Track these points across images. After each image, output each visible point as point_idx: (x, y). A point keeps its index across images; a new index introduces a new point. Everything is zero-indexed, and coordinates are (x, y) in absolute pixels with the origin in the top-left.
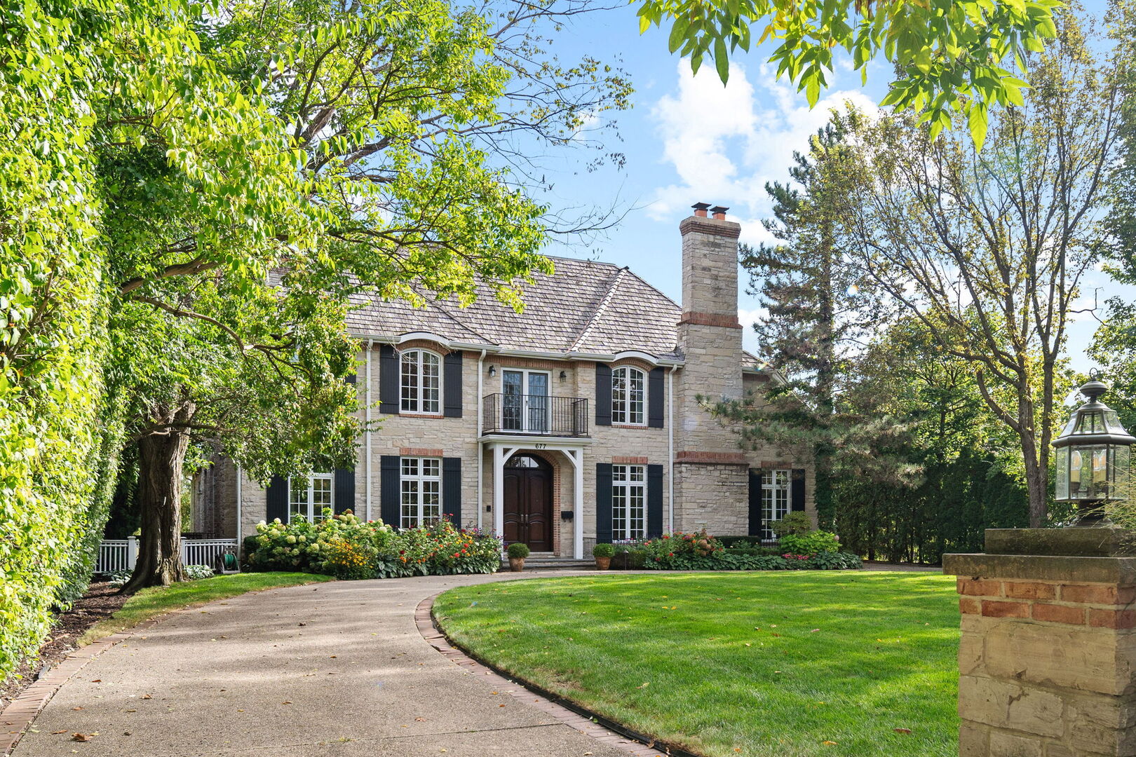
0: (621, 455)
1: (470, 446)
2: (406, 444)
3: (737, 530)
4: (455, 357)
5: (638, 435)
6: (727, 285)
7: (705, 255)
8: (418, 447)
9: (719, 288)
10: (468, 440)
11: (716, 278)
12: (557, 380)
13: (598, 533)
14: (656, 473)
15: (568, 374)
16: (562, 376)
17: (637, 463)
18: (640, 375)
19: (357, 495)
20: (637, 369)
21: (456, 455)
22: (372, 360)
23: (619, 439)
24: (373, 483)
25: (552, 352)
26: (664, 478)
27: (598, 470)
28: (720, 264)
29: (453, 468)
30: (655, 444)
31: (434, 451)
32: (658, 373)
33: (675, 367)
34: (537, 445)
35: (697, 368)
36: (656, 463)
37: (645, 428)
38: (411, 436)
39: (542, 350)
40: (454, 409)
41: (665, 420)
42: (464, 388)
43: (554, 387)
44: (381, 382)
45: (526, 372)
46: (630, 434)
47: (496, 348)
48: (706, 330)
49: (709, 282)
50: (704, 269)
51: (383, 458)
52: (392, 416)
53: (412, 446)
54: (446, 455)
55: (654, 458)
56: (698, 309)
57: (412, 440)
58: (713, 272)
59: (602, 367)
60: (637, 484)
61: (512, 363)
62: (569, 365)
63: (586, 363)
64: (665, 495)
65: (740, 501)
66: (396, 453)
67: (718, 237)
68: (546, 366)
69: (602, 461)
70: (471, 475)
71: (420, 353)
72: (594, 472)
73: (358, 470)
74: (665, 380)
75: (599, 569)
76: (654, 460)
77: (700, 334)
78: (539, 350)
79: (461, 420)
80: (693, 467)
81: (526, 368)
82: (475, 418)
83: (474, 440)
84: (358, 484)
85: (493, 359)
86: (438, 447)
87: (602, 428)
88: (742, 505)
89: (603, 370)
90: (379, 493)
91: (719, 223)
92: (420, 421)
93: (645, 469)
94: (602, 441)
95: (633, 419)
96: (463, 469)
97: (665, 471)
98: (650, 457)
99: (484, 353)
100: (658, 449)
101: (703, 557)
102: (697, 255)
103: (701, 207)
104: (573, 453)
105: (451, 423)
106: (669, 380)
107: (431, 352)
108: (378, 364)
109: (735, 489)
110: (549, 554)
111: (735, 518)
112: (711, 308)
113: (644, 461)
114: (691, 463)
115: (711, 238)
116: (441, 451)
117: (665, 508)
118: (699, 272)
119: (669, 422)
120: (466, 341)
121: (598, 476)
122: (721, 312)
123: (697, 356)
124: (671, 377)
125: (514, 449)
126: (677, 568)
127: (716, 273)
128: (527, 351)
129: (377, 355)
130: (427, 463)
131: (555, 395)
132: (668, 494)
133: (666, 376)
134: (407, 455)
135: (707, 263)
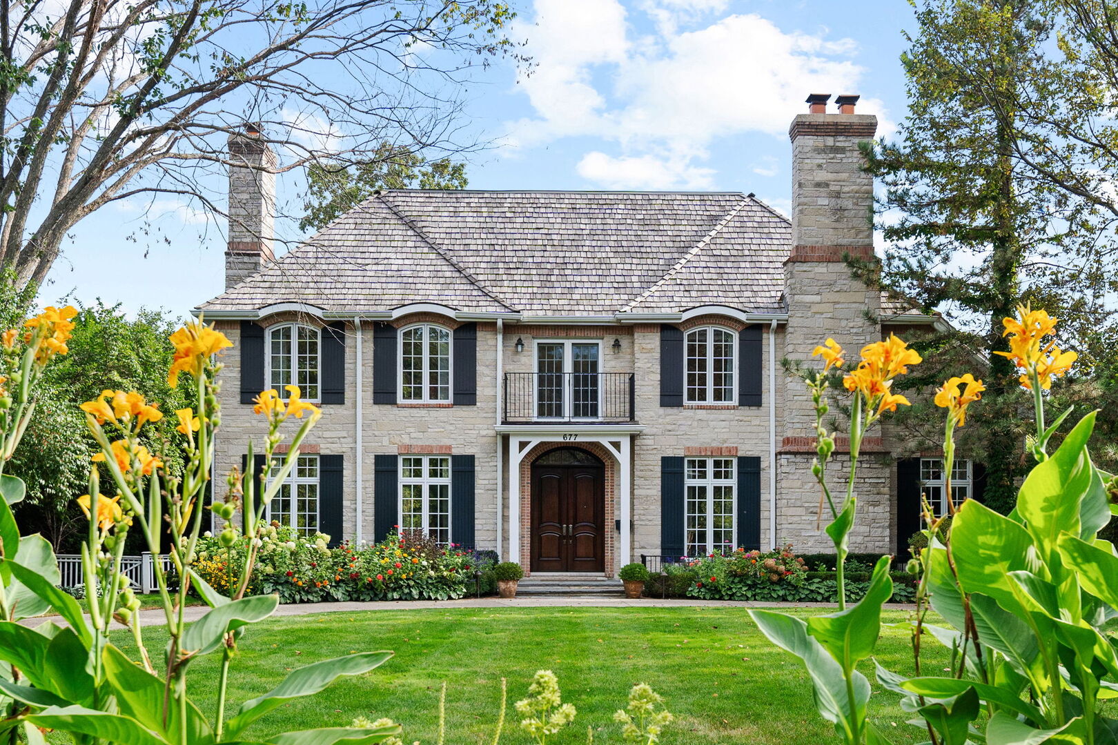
0: (697, 445)
1: (485, 440)
2: (406, 440)
3: (870, 545)
4: (467, 330)
5: (722, 417)
6: (854, 204)
7: (820, 166)
8: (420, 443)
9: (841, 209)
10: (484, 433)
11: (838, 195)
12: (609, 351)
13: (663, 549)
14: (750, 468)
15: (625, 342)
16: (617, 345)
17: (721, 455)
18: (729, 337)
19: (345, 503)
20: (724, 330)
21: (468, 451)
22: (364, 341)
23: (695, 424)
24: (365, 488)
25: (599, 315)
26: (763, 475)
27: (663, 466)
28: (844, 176)
29: (464, 467)
30: (749, 429)
31: (441, 447)
32: (753, 332)
33: (774, 323)
34: (565, 436)
35: (807, 322)
36: (749, 454)
37: (734, 408)
38: (412, 430)
39: (585, 314)
40: (466, 395)
41: (764, 396)
42: (478, 368)
43: (606, 360)
44: (375, 367)
45: (568, 344)
46: (712, 417)
47: (515, 316)
48: (821, 268)
49: (826, 202)
50: (818, 185)
51: (378, 458)
52: (389, 406)
53: (414, 442)
54: (455, 452)
55: (748, 447)
56: (809, 241)
57: (413, 435)
58: (832, 188)
59: (669, 330)
60: (722, 482)
61: (547, 333)
62: (623, 330)
63: (646, 326)
64: (763, 497)
65: (875, 504)
66: (392, 451)
67: (841, 138)
68: (593, 334)
69: (670, 453)
70: (488, 476)
71: (425, 329)
72: (659, 469)
73: (347, 473)
74: (764, 342)
75: (628, 596)
76: (747, 450)
77: (811, 275)
78: (581, 314)
79: (475, 408)
80: (799, 459)
81: (567, 338)
82: (492, 405)
83: (492, 433)
84: (347, 489)
85: (514, 329)
86: (446, 442)
87: (669, 410)
88: (879, 509)
89: (669, 334)
90: (372, 500)
91: (844, 119)
92: (423, 412)
93: (735, 462)
94: (670, 427)
95: (718, 396)
96: (477, 468)
97: (763, 465)
98: (740, 447)
99: (500, 323)
100: (754, 436)
101: (773, 583)
102: (806, 167)
103: (817, 100)
104: (617, 445)
105: (463, 412)
106: (770, 342)
107: (438, 328)
108: (371, 346)
109: (866, 487)
110: (599, 576)
111: (866, 529)
112: (828, 237)
113: (732, 451)
114: (795, 454)
115: (830, 141)
116: (450, 447)
117: (763, 515)
118: (809, 190)
119: (770, 396)
120: (478, 310)
121: (663, 472)
122: (845, 241)
123: (808, 306)
124: (772, 337)
125: (535, 442)
126: (731, 597)
127: (837, 188)
128: (564, 317)
129: (370, 335)
130: (433, 462)
131: (608, 370)
132: (768, 496)
133: (765, 336)
134: (407, 454)
135: (822, 176)
